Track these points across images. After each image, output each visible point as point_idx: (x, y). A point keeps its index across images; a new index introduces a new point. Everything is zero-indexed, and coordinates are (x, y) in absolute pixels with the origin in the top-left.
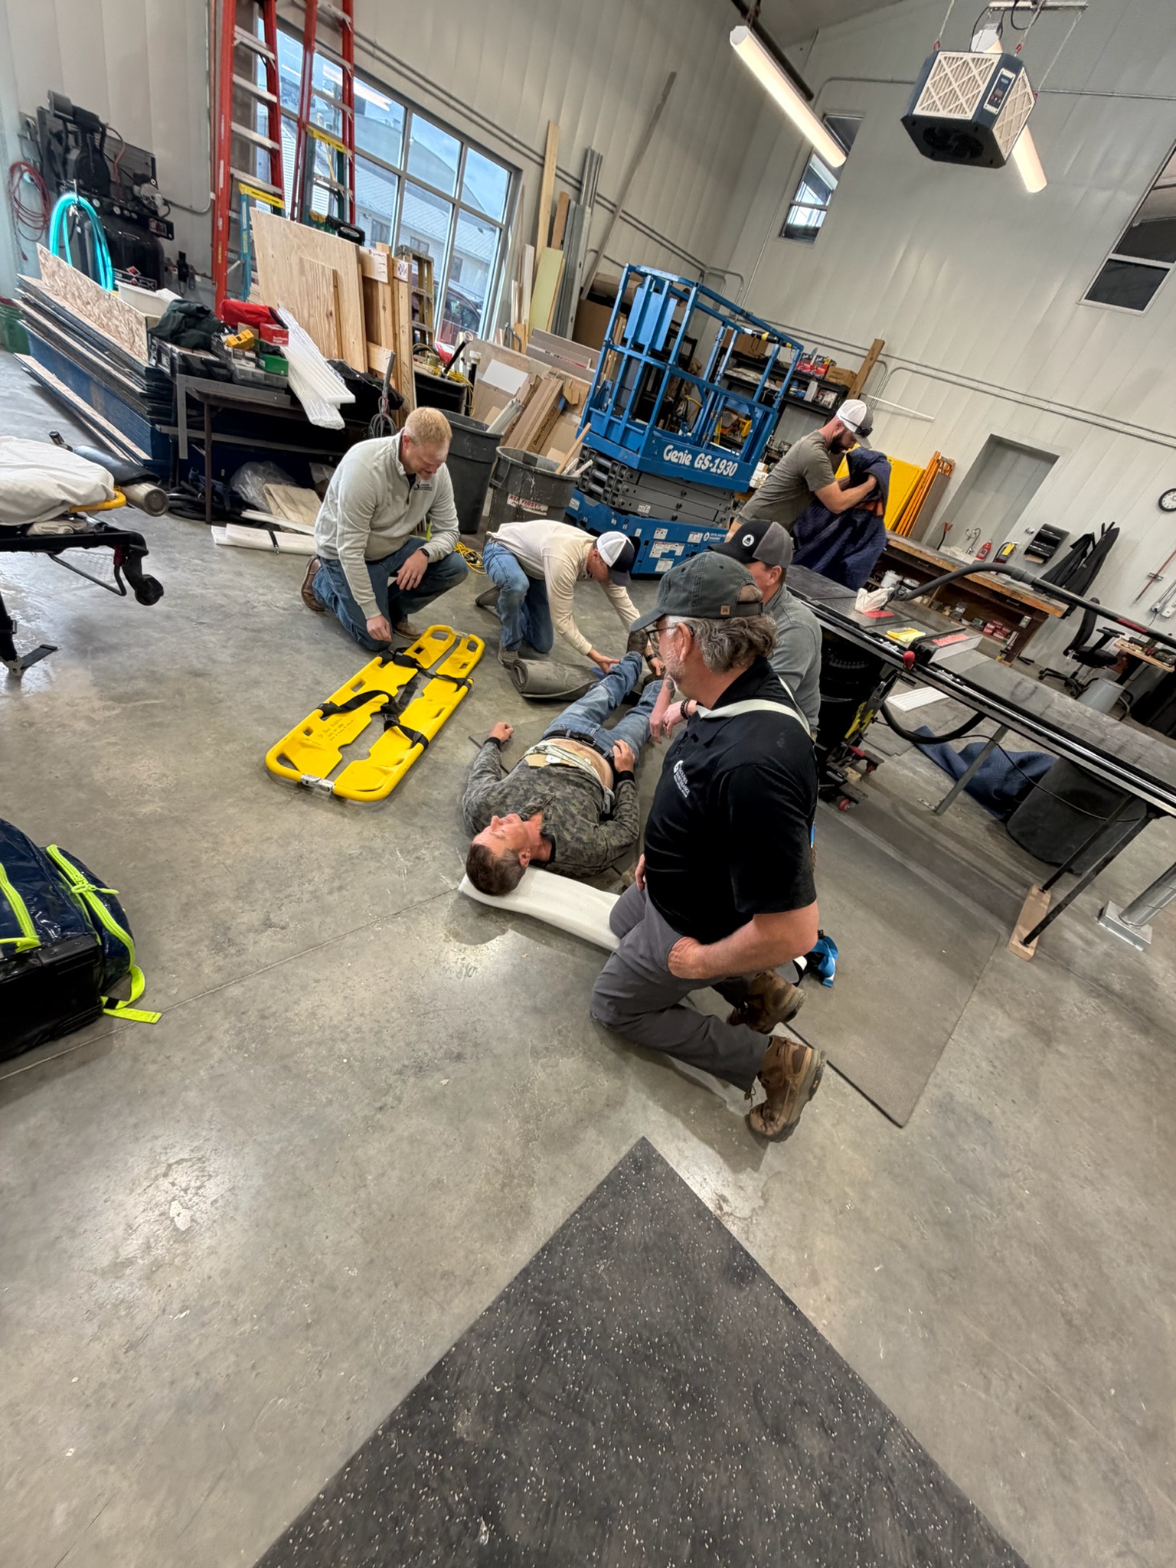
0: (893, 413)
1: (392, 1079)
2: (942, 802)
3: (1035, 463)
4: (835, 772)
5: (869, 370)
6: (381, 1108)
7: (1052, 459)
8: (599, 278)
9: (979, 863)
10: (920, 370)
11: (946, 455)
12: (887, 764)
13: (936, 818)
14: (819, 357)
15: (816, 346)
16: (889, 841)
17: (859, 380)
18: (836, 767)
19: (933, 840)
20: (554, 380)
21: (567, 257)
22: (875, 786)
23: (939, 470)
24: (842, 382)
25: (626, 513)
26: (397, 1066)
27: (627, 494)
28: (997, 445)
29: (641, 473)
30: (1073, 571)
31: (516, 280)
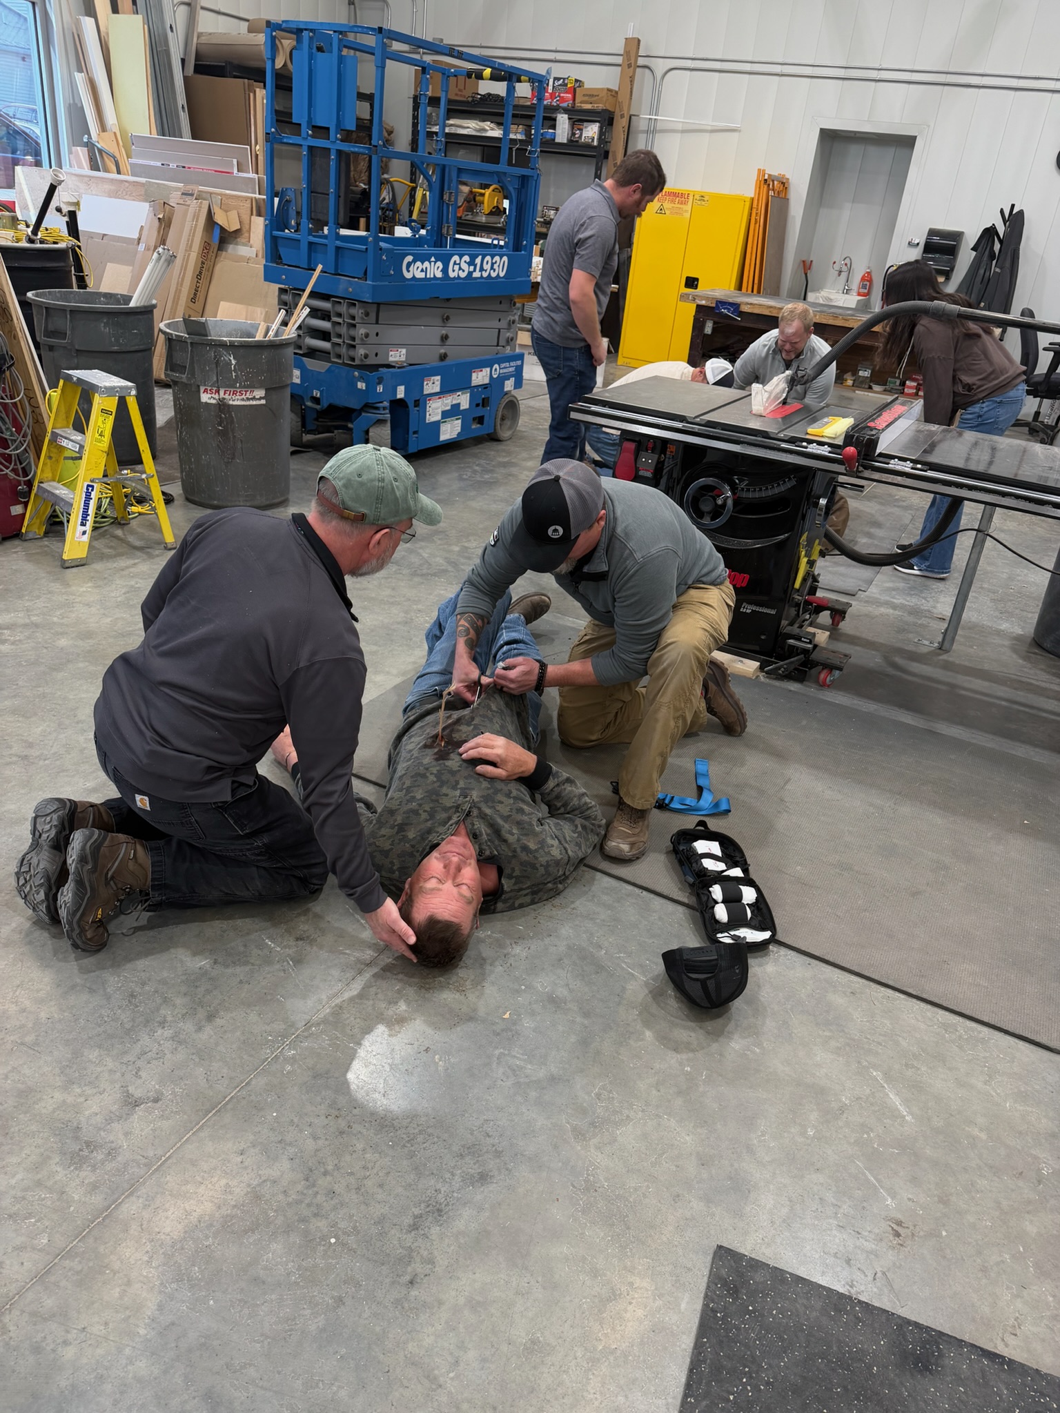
0: (683, 131)
1: (409, 1239)
2: (945, 634)
3: (890, 152)
4: (799, 639)
5: (632, 82)
6: (411, 1282)
7: (908, 142)
8: (203, 40)
9: (1021, 696)
10: (700, 66)
11: (773, 170)
12: (856, 607)
13: (944, 657)
14: (556, 79)
15: (550, 65)
16: (901, 706)
17: (623, 97)
18: (795, 629)
19: (953, 686)
20: (193, 203)
21: (147, 21)
22: (853, 640)
23: (771, 193)
24: (600, 106)
25: (375, 367)
26: (408, 1220)
27: (369, 340)
28: (831, 139)
29: (379, 304)
30: (986, 282)
31: (80, 71)
